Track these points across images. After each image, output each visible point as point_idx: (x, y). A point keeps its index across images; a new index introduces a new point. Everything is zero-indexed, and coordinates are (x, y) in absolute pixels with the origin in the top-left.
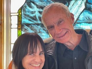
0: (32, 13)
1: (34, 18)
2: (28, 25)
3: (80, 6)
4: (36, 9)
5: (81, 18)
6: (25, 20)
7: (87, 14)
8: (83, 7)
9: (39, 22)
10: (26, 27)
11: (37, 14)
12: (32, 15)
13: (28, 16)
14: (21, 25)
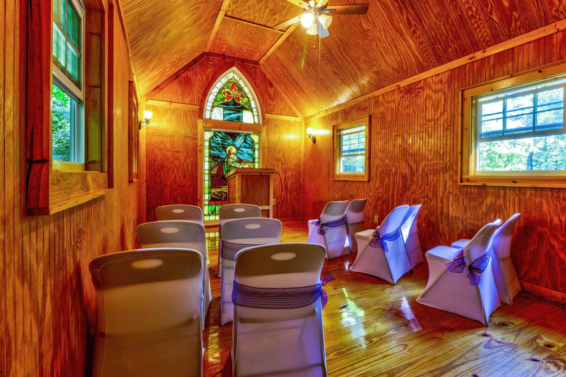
0: (217, 141)
1: (218, 144)
2: (215, 147)
3: (241, 140)
4: (219, 139)
5: (242, 145)
6: (213, 144)
7: (244, 144)
8: (243, 141)
9: (221, 146)
10: (213, 148)
11: (220, 142)
12: (217, 142)
13: (215, 142)
14: (211, 147)
